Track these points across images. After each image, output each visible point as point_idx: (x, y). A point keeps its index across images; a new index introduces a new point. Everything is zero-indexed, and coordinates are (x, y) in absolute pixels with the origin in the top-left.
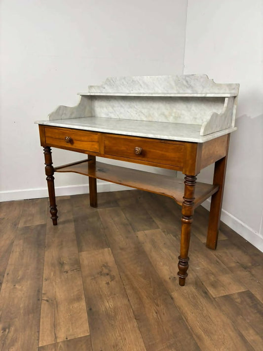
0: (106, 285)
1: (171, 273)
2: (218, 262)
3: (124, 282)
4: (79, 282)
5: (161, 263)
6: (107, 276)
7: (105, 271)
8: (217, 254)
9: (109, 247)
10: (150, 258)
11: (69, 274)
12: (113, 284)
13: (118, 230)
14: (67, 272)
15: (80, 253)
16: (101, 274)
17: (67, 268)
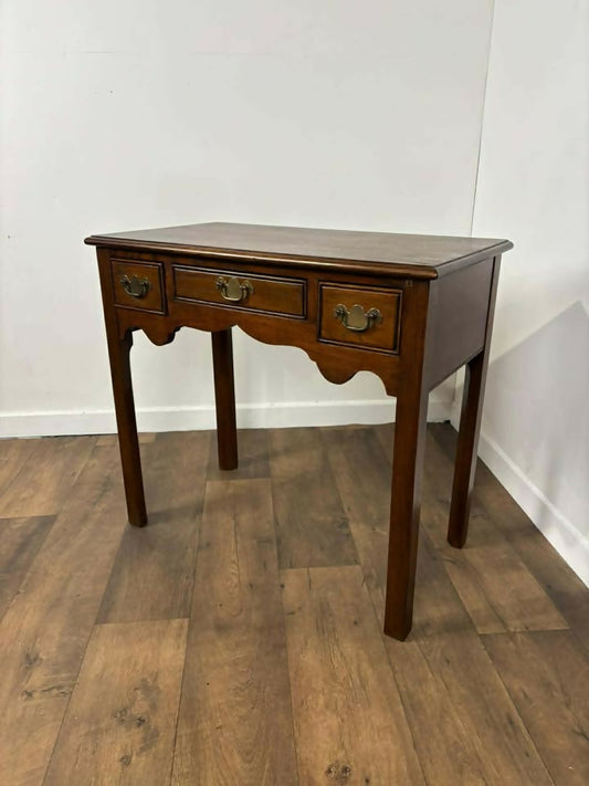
0: (118, 766)
1: (342, 746)
2: (511, 722)
3: (178, 760)
4: (45, 739)
5: (321, 701)
6: (134, 730)
7: (141, 707)
8: (516, 687)
9: (187, 615)
10: (291, 674)
11: (33, 703)
12: (140, 763)
13: (234, 557)
14: (30, 695)
15: (98, 627)
16: (122, 716)
17: (38, 677)
